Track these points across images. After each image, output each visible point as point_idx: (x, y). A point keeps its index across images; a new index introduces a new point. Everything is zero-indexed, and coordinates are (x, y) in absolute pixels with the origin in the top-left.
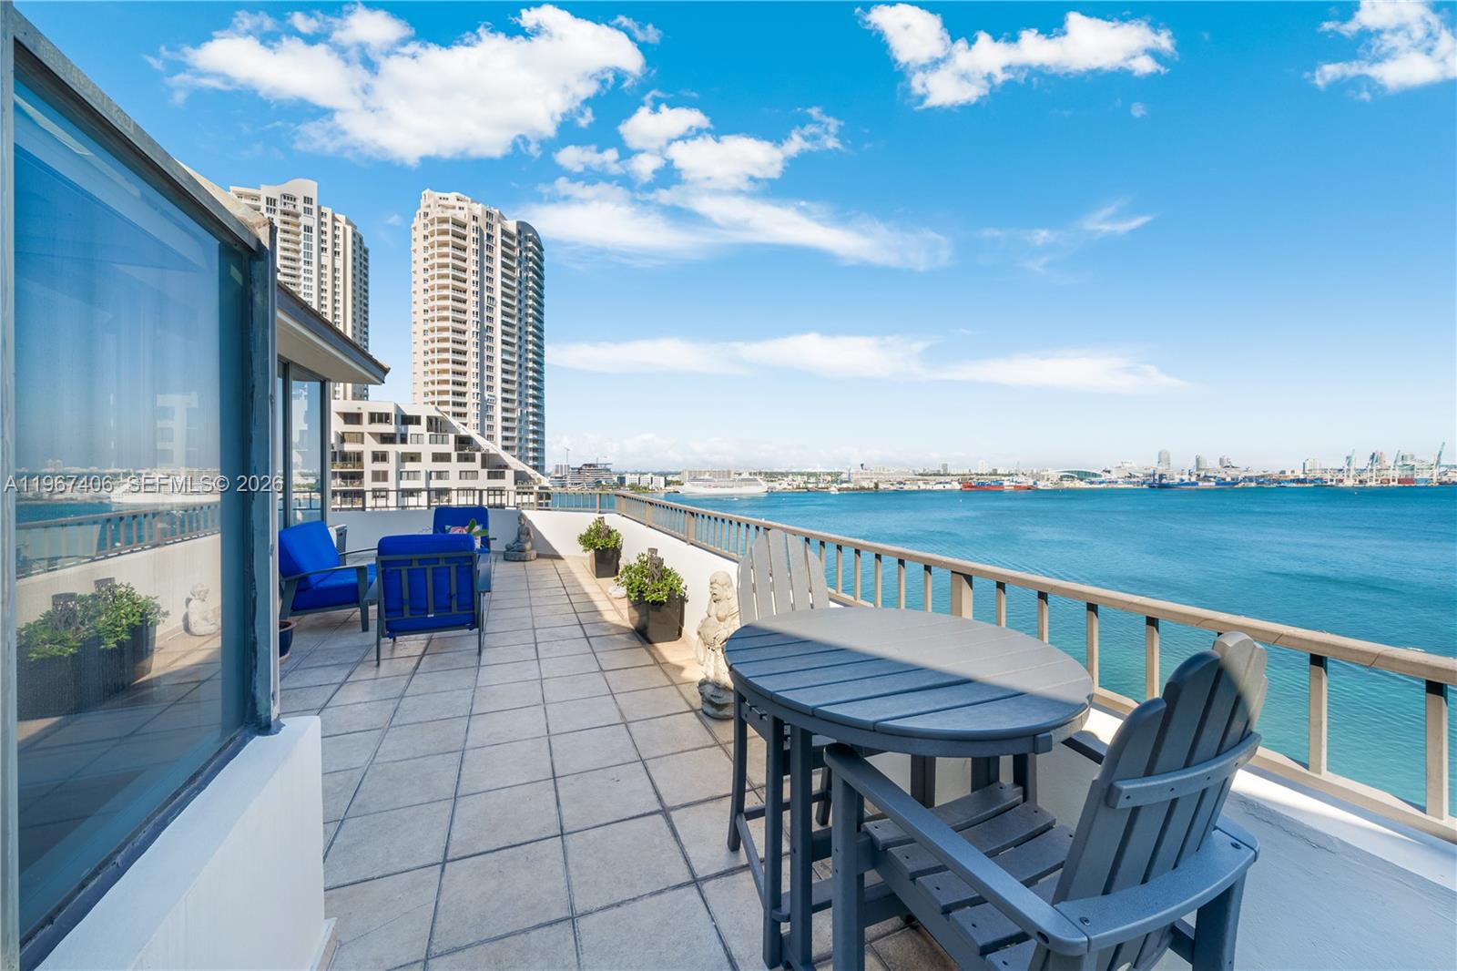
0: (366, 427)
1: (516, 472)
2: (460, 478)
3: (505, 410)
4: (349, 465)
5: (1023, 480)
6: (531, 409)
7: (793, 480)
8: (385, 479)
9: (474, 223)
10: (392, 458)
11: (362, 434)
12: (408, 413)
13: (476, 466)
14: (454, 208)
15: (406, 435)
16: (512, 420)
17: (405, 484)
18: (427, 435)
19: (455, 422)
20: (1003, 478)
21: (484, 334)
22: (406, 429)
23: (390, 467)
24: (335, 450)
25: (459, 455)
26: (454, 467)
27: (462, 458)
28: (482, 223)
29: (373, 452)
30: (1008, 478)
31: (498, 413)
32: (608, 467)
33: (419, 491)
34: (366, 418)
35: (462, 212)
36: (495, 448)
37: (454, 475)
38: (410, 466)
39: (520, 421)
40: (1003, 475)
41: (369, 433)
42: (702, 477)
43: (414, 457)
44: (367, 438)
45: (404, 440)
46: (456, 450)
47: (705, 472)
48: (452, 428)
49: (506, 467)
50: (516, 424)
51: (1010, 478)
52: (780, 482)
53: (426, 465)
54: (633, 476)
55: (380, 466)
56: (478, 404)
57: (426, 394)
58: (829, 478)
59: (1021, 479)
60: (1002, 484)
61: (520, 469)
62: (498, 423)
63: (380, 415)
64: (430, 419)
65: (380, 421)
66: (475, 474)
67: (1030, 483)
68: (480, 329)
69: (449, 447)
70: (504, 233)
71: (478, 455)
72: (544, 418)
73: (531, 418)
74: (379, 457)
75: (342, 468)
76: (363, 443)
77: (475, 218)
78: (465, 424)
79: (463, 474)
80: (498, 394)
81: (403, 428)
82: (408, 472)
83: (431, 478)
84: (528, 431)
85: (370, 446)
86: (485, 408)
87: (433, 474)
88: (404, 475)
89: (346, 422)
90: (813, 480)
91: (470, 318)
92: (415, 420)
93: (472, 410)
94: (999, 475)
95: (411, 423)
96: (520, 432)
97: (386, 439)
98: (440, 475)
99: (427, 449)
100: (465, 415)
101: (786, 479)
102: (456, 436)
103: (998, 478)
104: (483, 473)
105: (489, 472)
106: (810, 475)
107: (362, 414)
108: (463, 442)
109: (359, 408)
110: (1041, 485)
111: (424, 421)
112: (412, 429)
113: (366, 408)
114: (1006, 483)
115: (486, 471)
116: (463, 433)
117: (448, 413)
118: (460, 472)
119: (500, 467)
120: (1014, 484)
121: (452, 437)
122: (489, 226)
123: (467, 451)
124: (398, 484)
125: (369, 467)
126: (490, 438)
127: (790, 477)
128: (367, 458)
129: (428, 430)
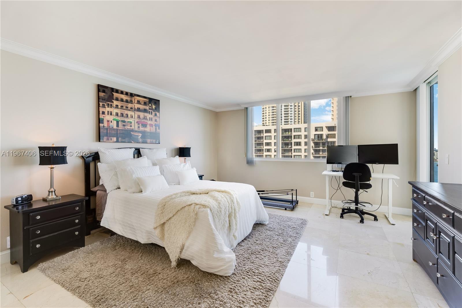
89: (329, 130)
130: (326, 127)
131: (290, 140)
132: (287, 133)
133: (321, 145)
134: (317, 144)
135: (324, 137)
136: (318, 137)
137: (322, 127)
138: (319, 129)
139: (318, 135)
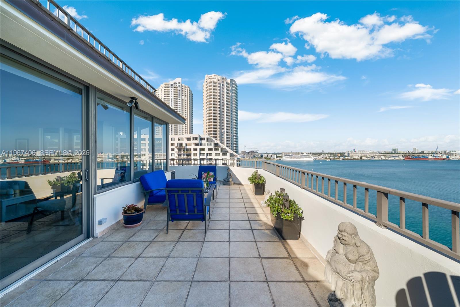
0: (192, 141)
1: (230, 153)
2: (215, 155)
3: (227, 135)
4: (188, 152)
5: (440, 155)
6: (234, 135)
7: (324, 156)
8: (196, 156)
9: (218, 82)
10: (198, 150)
11: (191, 143)
12: (202, 137)
13: (219, 152)
14: (213, 78)
15: (201, 143)
16: (229, 138)
17: (202, 157)
18: (207, 143)
19: (214, 139)
20: (428, 155)
21: (221, 113)
22: (202, 142)
23: (197, 152)
24: (185, 148)
25: (215, 148)
26: (213, 152)
27: (216, 150)
28: (221, 82)
29: (194, 148)
30: (431, 155)
31: (225, 136)
32: (257, 152)
33: (205, 159)
34: (192, 139)
35: (215, 79)
36: (224, 146)
37: (213, 154)
38: (202, 152)
39: (231, 138)
40: (427, 153)
42: (289, 155)
43: (204, 149)
45: (201, 145)
46: (214, 147)
47: (290, 153)
48: (213, 141)
49: (227, 152)
50: (230, 139)
51: (433, 155)
52: (319, 156)
53: (206, 151)
54: (265, 155)
55: (195, 152)
56: (220, 134)
57: (207, 132)
58: (339, 155)
59: (439, 155)
60: (427, 157)
61: (231, 153)
62: (225, 139)
63: (195, 138)
64: (207, 138)
66: (219, 154)
67: (445, 157)
68: (221, 112)
69: (212, 146)
70: (227, 83)
71: (220, 149)
72: (238, 137)
73: (234, 137)
74: (195, 149)
75: (186, 153)
76: (191, 146)
77: (219, 80)
78: (217, 140)
79: (216, 154)
80: (225, 131)
81: (201, 141)
84: (233, 141)
85: (193, 147)
86: (222, 135)
87: (208, 154)
88: (201, 154)
89: (187, 140)
90: (332, 156)
91: (218, 109)
92: (204, 139)
93: (218, 136)
94: (425, 153)
96: (231, 141)
97: (197, 144)
98: (210, 154)
99: (206, 147)
100: (216, 137)
101: (321, 155)
102: (214, 143)
103: (425, 155)
104: (221, 154)
105: (223, 153)
106: (331, 154)
108: (216, 145)
109: (190, 136)
110: (451, 158)
111: (206, 139)
112: (203, 141)
113: (192, 136)
114: (429, 157)
115: (222, 153)
116: (216, 142)
117: (212, 137)
118: (215, 153)
119: (226, 152)
120: (435, 157)
121: (213, 144)
122: (223, 82)
123: (217, 147)
124: (199, 157)
125: (193, 152)
126: (223, 143)
127: (323, 155)
128: (192, 150)
129: (207, 142)
130: (186, 138)
131: (161, 146)
132: (159, 141)
133: (182, 150)
134: (179, 150)
135: (184, 145)
136: (180, 145)
137: (183, 138)
138: (181, 139)
139: (180, 143)
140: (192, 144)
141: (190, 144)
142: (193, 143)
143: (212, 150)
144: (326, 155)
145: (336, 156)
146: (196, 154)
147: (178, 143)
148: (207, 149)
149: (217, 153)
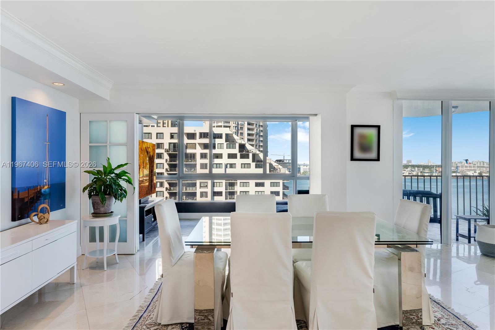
0: (198, 141)
2: (242, 167)
3: (249, 129)
4: (190, 160)
7: (412, 171)
10: (209, 156)
11: (195, 144)
12: (216, 132)
13: (249, 161)
15: (215, 144)
18: (225, 144)
22: (215, 141)
23: (208, 161)
24: (184, 152)
25: (240, 154)
26: (238, 161)
27: (242, 157)
29: (201, 153)
34: (198, 136)
37: (238, 166)
38: (216, 161)
41: (198, 143)
43: (219, 156)
44: (198, 146)
45: (214, 147)
46: (239, 152)
53: (225, 160)
55: (203, 161)
56: (236, 127)
63: (204, 133)
64: (226, 135)
65: (204, 137)
66: (249, 165)
69: (236, 151)
71: (251, 155)
74: (203, 156)
75: (187, 162)
76: (195, 149)
79: (244, 166)
81: (213, 140)
82: (217, 164)
83: (227, 167)
85: (199, 151)
87: (228, 165)
88: (214, 165)
90: (427, 170)
92: (220, 136)
95: (218, 138)
98: (232, 166)
99: (225, 152)
104: (253, 165)
105: (256, 164)
106: (425, 167)
107: (196, 133)
108: (242, 148)
109: (195, 131)
111: (224, 136)
112: (218, 141)
113: (198, 130)
115: (254, 163)
118: (242, 164)
119: (261, 161)
121: (237, 145)
123: (245, 153)
125: (199, 161)
127: (409, 169)
128: (198, 156)
129: (226, 141)
140: (197, 145)
141: (194, 146)
142: (199, 144)
143: (237, 158)
144: (416, 168)
145: (434, 171)
146: (206, 164)
147: (170, 143)
148: (225, 156)
149: (245, 164)
